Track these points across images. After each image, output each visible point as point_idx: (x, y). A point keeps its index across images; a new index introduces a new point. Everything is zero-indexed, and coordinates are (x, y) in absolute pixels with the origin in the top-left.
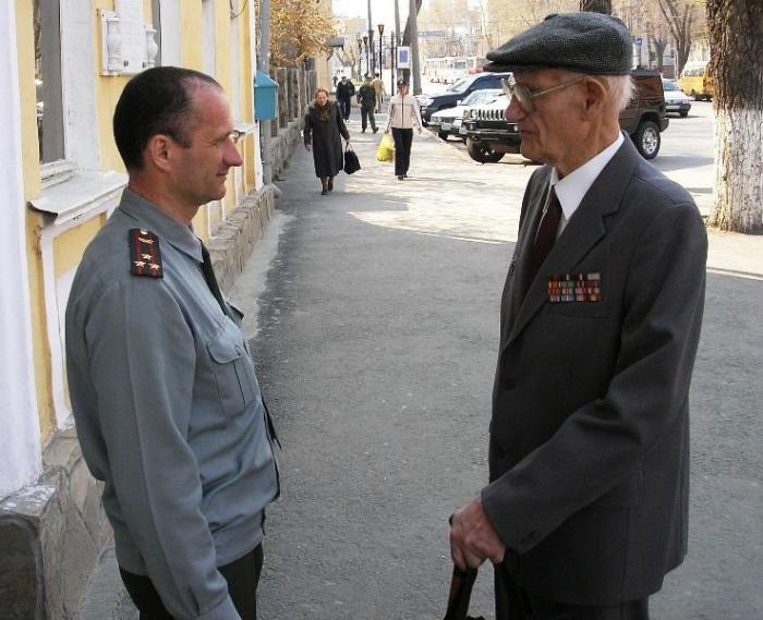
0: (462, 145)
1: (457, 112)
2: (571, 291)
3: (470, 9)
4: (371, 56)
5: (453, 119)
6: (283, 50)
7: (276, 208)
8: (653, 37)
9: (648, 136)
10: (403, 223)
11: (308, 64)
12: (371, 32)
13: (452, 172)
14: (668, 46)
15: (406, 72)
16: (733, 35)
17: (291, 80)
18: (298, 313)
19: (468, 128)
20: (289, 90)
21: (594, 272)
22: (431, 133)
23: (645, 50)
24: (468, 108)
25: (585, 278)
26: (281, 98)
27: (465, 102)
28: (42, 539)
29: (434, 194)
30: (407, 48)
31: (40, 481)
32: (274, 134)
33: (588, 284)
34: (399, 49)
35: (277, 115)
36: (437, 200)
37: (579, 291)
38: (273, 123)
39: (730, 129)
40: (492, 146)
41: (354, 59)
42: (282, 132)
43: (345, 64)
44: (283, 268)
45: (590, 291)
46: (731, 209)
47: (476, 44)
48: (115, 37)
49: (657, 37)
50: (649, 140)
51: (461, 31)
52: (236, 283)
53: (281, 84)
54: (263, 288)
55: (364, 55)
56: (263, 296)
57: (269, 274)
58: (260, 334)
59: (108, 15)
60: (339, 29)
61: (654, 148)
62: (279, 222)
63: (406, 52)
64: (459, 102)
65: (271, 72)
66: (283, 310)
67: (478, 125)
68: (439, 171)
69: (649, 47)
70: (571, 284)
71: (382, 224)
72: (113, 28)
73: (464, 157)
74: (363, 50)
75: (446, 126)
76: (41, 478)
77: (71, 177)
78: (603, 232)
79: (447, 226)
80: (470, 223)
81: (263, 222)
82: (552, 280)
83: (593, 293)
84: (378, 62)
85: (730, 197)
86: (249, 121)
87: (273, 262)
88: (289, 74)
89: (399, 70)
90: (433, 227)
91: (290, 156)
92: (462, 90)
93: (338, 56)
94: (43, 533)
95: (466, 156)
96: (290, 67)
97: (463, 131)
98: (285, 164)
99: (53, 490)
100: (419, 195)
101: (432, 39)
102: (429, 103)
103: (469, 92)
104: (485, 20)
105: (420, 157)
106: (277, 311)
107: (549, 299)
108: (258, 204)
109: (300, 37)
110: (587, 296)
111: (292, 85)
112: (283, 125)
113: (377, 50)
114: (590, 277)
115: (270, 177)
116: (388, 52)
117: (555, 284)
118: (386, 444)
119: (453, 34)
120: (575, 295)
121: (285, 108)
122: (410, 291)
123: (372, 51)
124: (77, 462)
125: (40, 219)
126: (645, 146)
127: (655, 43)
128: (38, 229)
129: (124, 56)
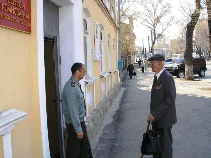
3: (166, 44)
4: (143, 55)
6: (124, 54)
7: (123, 87)
9: (203, 72)
10: (148, 89)
11: (130, 57)
12: (143, 50)
17: (126, 61)
18: (127, 105)
20: (125, 63)
23: (206, 53)
26: (124, 64)
30: (151, 53)
32: (122, 72)
33: (160, 86)
34: (150, 53)
35: (123, 68)
38: (122, 69)
41: (140, 56)
42: (124, 72)
43: (138, 57)
44: (124, 97)
47: (168, 52)
48: (95, 54)
51: (164, 49)
52: (115, 100)
53: (124, 62)
54: (120, 101)
55: (142, 55)
56: (120, 102)
57: (121, 98)
58: (120, 108)
59: (94, 51)
60: (136, 50)
61: (204, 74)
62: (123, 89)
65: (122, 59)
66: (124, 104)
72: (95, 53)
77: (88, 78)
78: (162, 80)
81: (120, 89)
83: (161, 88)
86: (117, 69)
87: (122, 96)
88: (125, 60)
91: (126, 77)
93: (136, 55)
96: (125, 58)
98: (125, 78)
104: (170, 47)
106: (123, 104)
108: (119, 85)
109: (127, 52)
111: (126, 62)
112: (124, 70)
113: (145, 53)
115: (121, 80)
116: (147, 54)
117: (156, 87)
119: (163, 50)
121: (125, 67)
123: (144, 54)
124: (91, 121)
125: (86, 83)
126: (202, 74)
127: (208, 51)
128: (85, 85)
129: (97, 57)
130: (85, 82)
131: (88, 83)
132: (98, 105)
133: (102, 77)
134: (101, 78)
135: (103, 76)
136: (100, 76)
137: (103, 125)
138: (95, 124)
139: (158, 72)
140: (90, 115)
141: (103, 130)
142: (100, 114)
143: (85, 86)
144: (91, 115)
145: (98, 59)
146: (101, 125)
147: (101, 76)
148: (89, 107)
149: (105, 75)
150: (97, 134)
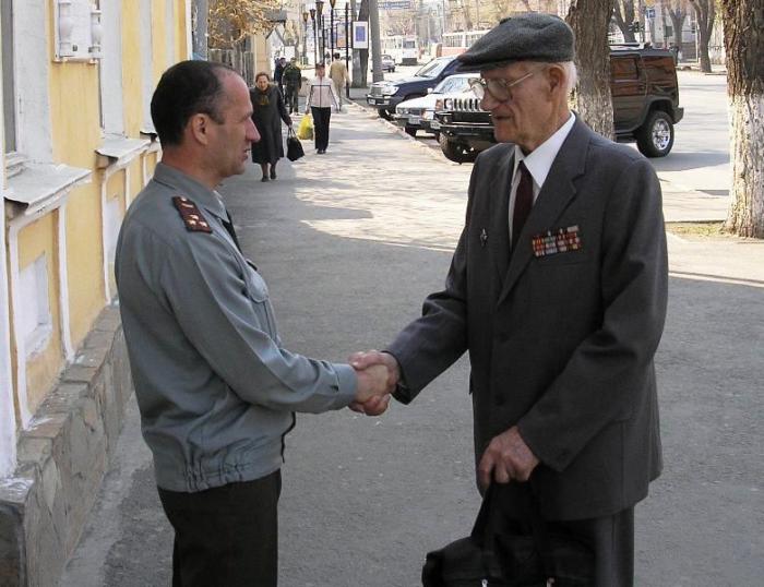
0: (435, 143)
1: (428, 102)
2: (554, 244)
4: (319, 34)
5: (423, 111)
8: (669, 7)
9: (659, 129)
10: (366, 232)
11: (245, 44)
12: (319, 4)
13: (423, 173)
14: (689, 18)
15: (363, 53)
16: (748, 10)
19: (442, 122)
21: (571, 225)
22: (396, 128)
23: (659, 24)
24: (442, 97)
25: (566, 232)
27: (437, 89)
28: (25, 525)
29: (402, 200)
30: (364, 24)
31: (16, 475)
33: (568, 236)
34: (356, 24)
36: (407, 207)
37: (561, 243)
39: (747, 118)
40: (470, 143)
41: (297, 37)
43: (287, 43)
45: (571, 241)
46: (751, 211)
48: (67, 21)
49: (674, 8)
50: (660, 133)
55: (310, 32)
61: (666, 143)
63: (363, 28)
64: (430, 90)
67: (454, 117)
68: (408, 173)
69: (664, 20)
70: (554, 238)
71: (343, 234)
72: (64, 11)
73: (438, 157)
74: (311, 26)
75: (414, 120)
76: (16, 471)
77: (22, 170)
78: (575, 191)
79: (418, 234)
80: (446, 231)
82: (535, 239)
83: (574, 242)
84: (328, 42)
85: (749, 198)
88: (224, 57)
89: (355, 51)
90: (404, 237)
92: (435, 74)
93: (278, 34)
94: (26, 520)
95: (440, 155)
97: (436, 125)
99: (31, 482)
100: (384, 200)
101: (395, 11)
102: (393, 92)
103: (442, 77)
105: (383, 157)
107: (534, 255)
109: (239, 12)
110: (568, 245)
113: (327, 24)
114: (569, 230)
116: (341, 28)
117: (539, 241)
118: (360, 458)
120: (557, 246)
122: (379, 305)
123: (321, 26)
124: (48, 461)
125: (10, 209)
126: (655, 141)
127: (672, 14)
128: (8, 219)
129: (74, 40)
130: (6, 200)
131: (28, 212)
132: (86, 342)
133: (104, 163)
134: (100, 170)
135: (113, 160)
136: (91, 158)
137: (118, 471)
138: (74, 472)
139: (539, 142)
140: (37, 416)
141: (121, 507)
142: (103, 401)
143: (7, 230)
144: (45, 420)
145: (82, 54)
146: (108, 474)
147: (97, 163)
148: (29, 365)
149: (127, 152)
150: (88, 533)
